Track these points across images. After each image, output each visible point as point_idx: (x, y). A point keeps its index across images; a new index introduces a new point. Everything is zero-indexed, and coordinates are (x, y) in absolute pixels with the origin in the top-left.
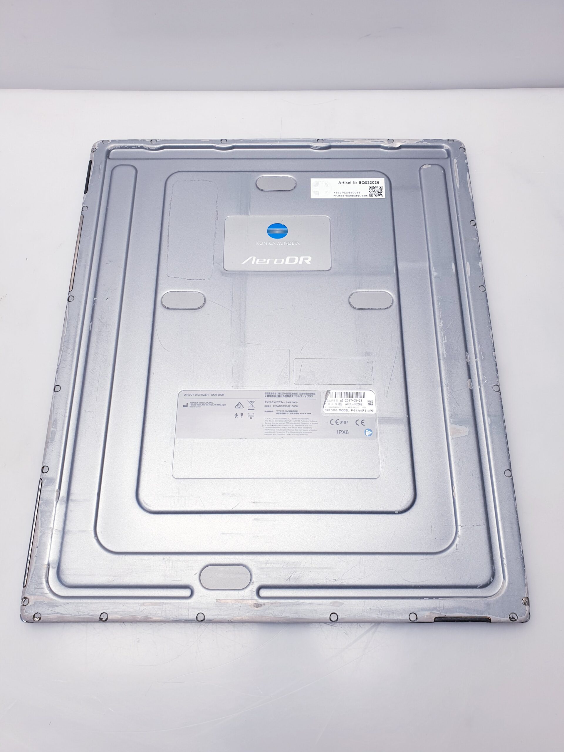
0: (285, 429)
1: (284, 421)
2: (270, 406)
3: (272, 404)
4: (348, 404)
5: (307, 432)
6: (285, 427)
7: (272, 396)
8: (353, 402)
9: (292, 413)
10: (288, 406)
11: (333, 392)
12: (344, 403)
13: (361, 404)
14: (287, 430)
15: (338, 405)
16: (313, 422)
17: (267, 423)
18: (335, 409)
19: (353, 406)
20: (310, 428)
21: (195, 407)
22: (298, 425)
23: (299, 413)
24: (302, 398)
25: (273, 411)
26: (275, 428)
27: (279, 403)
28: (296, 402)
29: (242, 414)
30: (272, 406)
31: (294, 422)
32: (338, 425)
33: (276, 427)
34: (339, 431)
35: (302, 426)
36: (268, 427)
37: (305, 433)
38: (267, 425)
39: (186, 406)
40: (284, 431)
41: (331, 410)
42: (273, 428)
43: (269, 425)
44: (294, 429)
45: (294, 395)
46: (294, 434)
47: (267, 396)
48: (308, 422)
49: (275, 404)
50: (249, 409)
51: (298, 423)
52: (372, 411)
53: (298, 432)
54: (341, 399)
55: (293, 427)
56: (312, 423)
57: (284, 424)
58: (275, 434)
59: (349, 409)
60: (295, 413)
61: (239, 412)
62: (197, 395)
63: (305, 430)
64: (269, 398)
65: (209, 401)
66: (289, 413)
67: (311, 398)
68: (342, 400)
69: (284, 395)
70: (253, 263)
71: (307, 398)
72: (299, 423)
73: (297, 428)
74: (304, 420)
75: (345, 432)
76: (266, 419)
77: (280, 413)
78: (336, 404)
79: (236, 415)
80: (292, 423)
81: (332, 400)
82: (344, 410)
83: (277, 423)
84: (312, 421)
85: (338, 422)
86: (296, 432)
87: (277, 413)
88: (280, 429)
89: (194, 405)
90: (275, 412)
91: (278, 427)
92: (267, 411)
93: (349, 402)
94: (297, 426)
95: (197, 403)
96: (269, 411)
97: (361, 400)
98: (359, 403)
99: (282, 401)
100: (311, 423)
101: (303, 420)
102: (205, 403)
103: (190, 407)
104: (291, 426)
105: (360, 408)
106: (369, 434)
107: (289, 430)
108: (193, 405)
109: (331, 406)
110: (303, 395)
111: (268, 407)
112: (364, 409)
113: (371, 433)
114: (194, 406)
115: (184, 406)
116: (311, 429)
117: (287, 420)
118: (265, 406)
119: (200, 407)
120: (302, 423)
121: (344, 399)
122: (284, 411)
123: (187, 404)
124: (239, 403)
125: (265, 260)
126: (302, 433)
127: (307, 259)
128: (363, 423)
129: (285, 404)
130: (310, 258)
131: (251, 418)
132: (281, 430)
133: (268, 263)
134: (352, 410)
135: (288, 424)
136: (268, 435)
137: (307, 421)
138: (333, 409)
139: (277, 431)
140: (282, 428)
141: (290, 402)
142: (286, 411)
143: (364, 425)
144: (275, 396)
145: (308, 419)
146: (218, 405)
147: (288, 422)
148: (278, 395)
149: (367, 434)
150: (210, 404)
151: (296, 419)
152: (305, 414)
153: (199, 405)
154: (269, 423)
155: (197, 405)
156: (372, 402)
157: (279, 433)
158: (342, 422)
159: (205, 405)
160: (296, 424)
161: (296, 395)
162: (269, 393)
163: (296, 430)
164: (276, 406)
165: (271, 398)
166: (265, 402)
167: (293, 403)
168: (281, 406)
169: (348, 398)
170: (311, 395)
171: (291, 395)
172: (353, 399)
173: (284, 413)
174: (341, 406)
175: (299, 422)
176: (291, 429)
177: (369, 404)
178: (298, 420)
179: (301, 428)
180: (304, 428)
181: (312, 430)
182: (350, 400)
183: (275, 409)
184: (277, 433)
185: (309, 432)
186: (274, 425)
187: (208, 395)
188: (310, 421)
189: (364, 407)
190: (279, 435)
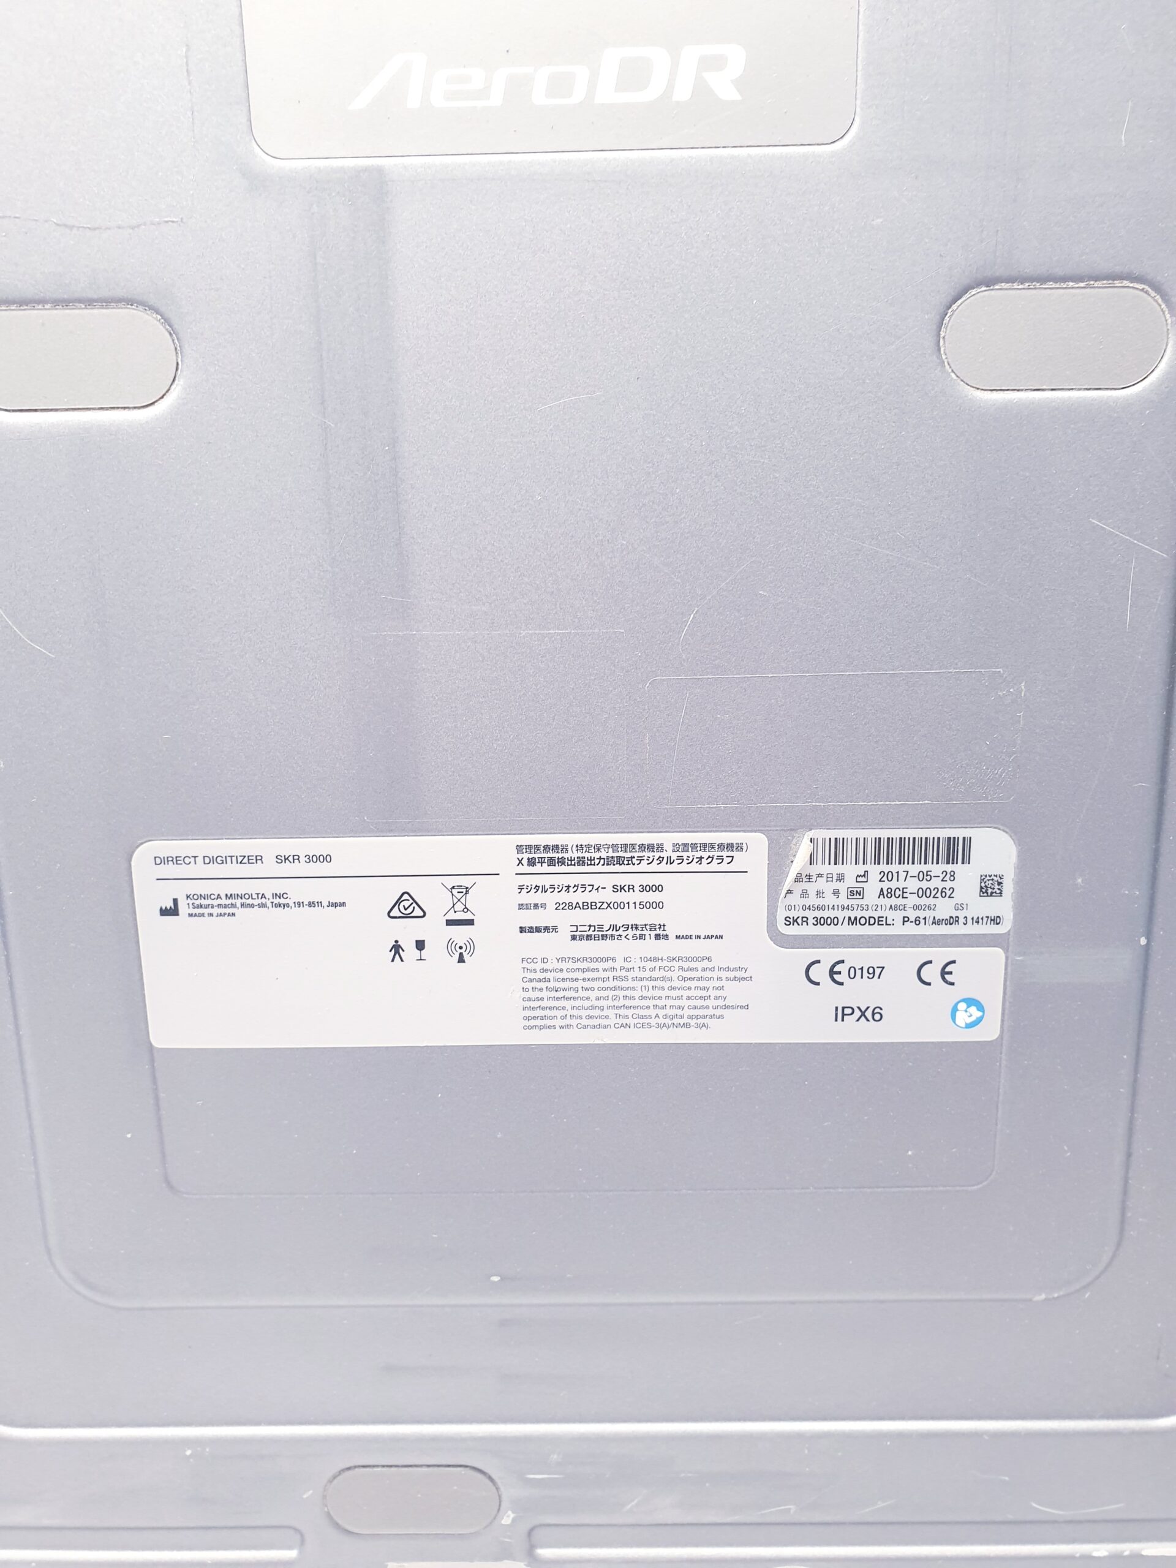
0: (610, 1003)
1: (605, 970)
2: (543, 905)
3: (550, 899)
4: (890, 893)
5: (705, 1017)
6: (610, 993)
7: (551, 862)
8: (913, 885)
9: (641, 937)
10: (620, 905)
11: (824, 840)
12: (872, 888)
13: (948, 893)
14: (618, 1008)
15: (843, 900)
16: (731, 975)
17: (531, 981)
18: (832, 914)
19: (913, 900)
20: (717, 998)
21: (211, 915)
22: (666, 985)
23: (672, 937)
24: (684, 867)
25: (555, 929)
26: (568, 999)
27: (580, 890)
28: (659, 888)
29: (420, 945)
30: (551, 906)
31: (647, 974)
32: (842, 984)
33: (568, 994)
34: (843, 1008)
35: (683, 988)
36: (539, 994)
37: (697, 1017)
38: (534, 989)
39: (171, 911)
40: (605, 1012)
41: (811, 921)
42: (558, 999)
43: (541, 990)
44: (651, 1003)
45: (647, 854)
46: (650, 1026)
47: (525, 862)
48: (708, 974)
49: (564, 897)
50: (449, 923)
51: (663, 979)
52: (996, 920)
53: (666, 1016)
54: (860, 869)
55: (645, 994)
56: (727, 979)
57: (606, 984)
58: (569, 1026)
59: (891, 915)
60: (653, 933)
61: (407, 932)
62: (213, 860)
63: (695, 1008)
64: (538, 868)
65: (268, 888)
66: (624, 934)
67: (724, 867)
68: (866, 874)
69: (604, 854)
70: (413, 100)
71: (704, 866)
72: (670, 979)
73: (660, 998)
74: (693, 965)
75: (869, 1014)
76: (525, 965)
77: (589, 937)
78: (836, 893)
79: (397, 948)
80: (641, 979)
81: (820, 875)
82: (869, 921)
83: (577, 980)
84: (728, 969)
85: (839, 973)
86: (657, 1016)
87: (574, 938)
88: (587, 1004)
89: (207, 907)
90: (565, 932)
91: (581, 994)
92: (531, 930)
93: (893, 885)
94: (663, 988)
95: (219, 897)
96: (538, 930)
97: (953, 875)
98: (941, 885)
99: (597, 880)
100: (720, 979)
101: (686, 965)
102: (251, 897)
103: (190, 915)
104: (634, 989)
105: (944, 908)
106: (970, 1020)
107: (628, 1008)
108: (201, 905)
109: (813, 900)
110: (690, 854)
111: (533, 911)
112: (961, 914)
113: (980, 1014)
114: (206, 911)
115: (164, 912)
116: (720, 1002)
117: (617, 965)
118: (521, 907)
119: (233, 915)
120: (684, 979)
121: (874, 871)
122: (606, 927)
123: (175, 901)
124: (406, 897)
125: (478, 78)
126: (682, 1021)
127: (720, 63)
128: (951, 973)
129: (608, 896)
130: (737, 59)
131: (461, 960)
132: (593, 1007)
133: (497, 94)
134: (905, 920)
135: (624, 984)
136: (541, 1028)
137: (704, 970)
138: (819, 914)
139: (575, 1012)
140: (598, 999)
141: (631, 888)
142: (615, 927)
143: (953, 984)
144: (561, 861)
145: (709, 959)
146: (311, 904)
147: (624, 973)
148: (576, 855)
149: (962, 1018)
150: (277, 901)
151: (656, 959)
152: (699, 937)
153: (226, 906)
154: (540, 980)
155: (219, 906)
156: (999, 884)
157: (585, 1022)
158: (859, 972)
159: (252, 906)
160: (658, 983)
161: (657, 855)
162: (537, 847)
163: (655, 1006)
164: (570, 906)
165: (545, 868)
166: (521, 888)
167: (644, 889)
168: (591, 906)
169: (895, 867)
170: (725, 854)
171: (636, 855)
172: (914, 869)
173: (604, 937)
174: (860, 902)
175: (668, 974)
176: (637, 1003)
177: (984, 891)
178: (665, 963)
179: (680, 998)
180: (689, 998)
181: (726, 1007)
182: (902, 875)
183: (566, 920)
184: (574, 1022)
185: (711, 1017)
186: (564, 990)
187: (259, 859)
188: (720, 969)
189: (959, 907)
190: (585, 1027)
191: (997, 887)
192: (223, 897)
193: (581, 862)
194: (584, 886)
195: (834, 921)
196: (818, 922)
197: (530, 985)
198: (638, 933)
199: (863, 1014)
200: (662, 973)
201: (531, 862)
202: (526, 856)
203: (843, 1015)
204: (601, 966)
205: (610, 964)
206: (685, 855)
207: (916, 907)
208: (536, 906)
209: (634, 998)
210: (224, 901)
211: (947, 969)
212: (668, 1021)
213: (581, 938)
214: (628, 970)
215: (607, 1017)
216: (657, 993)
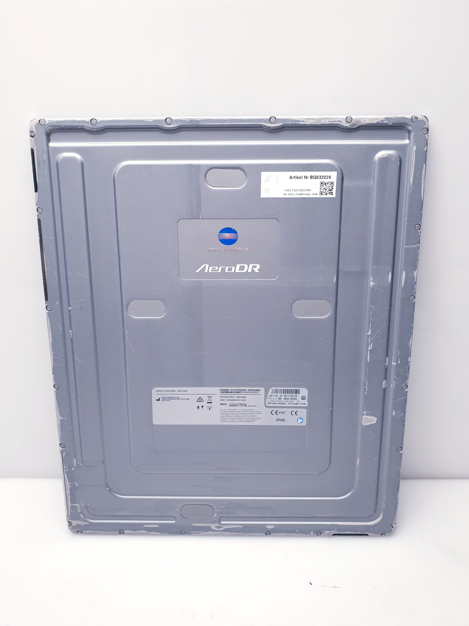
0: (236, 417)
1: (235, 412)
2: (225, 400)
3: (226, 399)
4: (286, 399)
5: (253, 420)
6: (236, 416)
7: (226, 392)
8: (290, 397)
9: (242, 406)
10: (238, 400)
11: (274, 389)
12: (283, 398)
13: (296, 399)
14: (238, 418)
15: (278, 400)
16: (258, 413)
17: (222, 413)
18: (276, 402)
19: (290, 400)
20: (255, 417)
21: (166, 401)
22: (246, 414)
23: (247, 406)
24: (250, 394)
25: (227, 404)
26: (229, 417)
27: (231, 397)
28: (245, 397)
29: (202, 407)
30: (226, 400)
31: (243, 412)
32: (277, 415)
33: (229, 416)
34: (278, 419)
35: (249, 415)
36: (223, 416)
37: (252, 420)
38: (223, 415)
39: (159, 400)
40: (235, 419)
41: (272, 403)
42: (227, 417)
43: (224, 415)
44: (243, 418)
45: (243, 391)
46: (243, 422)
47: (221, 392)
48: (253, 413)
49: (228, 399)
50: (208, 403)
51: (246, 413)
52: (305, 404)
53: (246, 420)
54: (281, 394)
55: (242, 416)
56: (257, 414)
57: (235, 414)
58: (229, 422)
59: (286, 403)
60: (244, 405)
61: (200, 404)
62: (167, 391)
63: (251, 419)
64: (224, 393)
65: (176, 396)
66: (239, 405)
67: (257, 394)
68: (281, 395)
69: (235, 391)
70: (206, 271)
71: (253, 394)
72: (247, 413)
73: (245, 417)
74: (251, 411)
75: (282, 420)
76: (221, 410)
77: (233, 406)
78: (276, 398)
79: (198, 407)
80: (242, 413)
81: (273, 395)
82: (282, 404)
83: (230, 413)
84: (257, 412)
85: (277, 413)
86: (245, 420)
87: (230, 406)
88: (232, 418)
89: (165, 399)
90: (228, 405)
91: (231, 416)
92: (222, 404)
93: (286, 397)
94: (246, 415)
95: (167, 397)
96: (223, 404)
97: (297, 396)
98: (295, 398)
99: (234, 396)
100: (256, 413)
101: (250, 411)
102: (173, 397)
103: (162, 401)
104: (240, 415)
105: (295, 402)
106: (300, 422)
107: (239, 418)
108: (164, 399)
109: (272, 400)
110: (251, 391)
111: (222, 401)
112: (298, 403)
113: (302, 421)
114: (165, 400)
115: (157, 400)
116: (256, 418)
117: (237, 411)
118: (220, 400)
119: (170, 401)
120: (250, 413)
121: (283, 395)
122: (236, 404)
123: (159, 398)
124: (200, 398)
125: (217, 268)
126: (249, 421)
127: (256, 267)
128: (297, 413)
129: (236, 398)
130: (258, 266)
131: (210, 409)
132: (233, 418)
133: (220, 271)
134: (289, 403)
135: (239, 414)
136: (224, 422)
137: (253, 412)
138: (273, 402)
139: (230, 419)
140: (234, 417)
141: (240, 397)
142: (237, 404)
143: (297, 415)
144: (228, 392)
145: (254, 410)
146: (183, 399)
147: (239, 412)
148: (230, 391)
149: (299, 421)
150: (177, 398)
151: (244, 410)
152: (252, 406)
153: (168, 399)
154: (224, 413)
155: (167, 399)
157: (231, 421)
158: (280, 413)
159: (173, 399)
160: (245, 414)
161: (245, 391)
162: (224, 390)
163: (244, 418)
164: (229, 400)
165: (225, 393)
166: (221, 397)
167: (242, 397)
168: (233, 400)
169: (286, 394)
170: (257, 391)
171: (241, 391)
172: (290, 395)
173: (235, 406)
174: (281, 400)
175: (247, 412)
176: (241, 417)
177: (302, 399)
178: (246, 411)
179: (249, 417)
180: (250, 417)
181: (257, 419)
182: (288, 396)
183: (228, 403)
184: (230, 421)
185: (255, 420)
186: (228, 415)
187: (175, 391)
188: (256, 412)
189: (298, 401)
190: (232, 422)
191: (304, 398)
192: (168, 397)
193: (231, 392)
194: (232, 397)
195: (276, 404)
196: (273, 404)
197: (222, 414)
198: (241, 405)
199: (281, 420)
200: (245, 412)
201: (223, 392)
202: (221, 391)
203: (278, 420)
204: (235, 411)
205: (236, 411)
206: (250, 391)
207: (290, 401)
208: (223, 400)
209: (240, 417)
210: (168, 398)
211: (296, 412)
212: (247, 421)
213: (231, 406)
214: (240, 412)
215: (236, 420)
216: (245, 416)
